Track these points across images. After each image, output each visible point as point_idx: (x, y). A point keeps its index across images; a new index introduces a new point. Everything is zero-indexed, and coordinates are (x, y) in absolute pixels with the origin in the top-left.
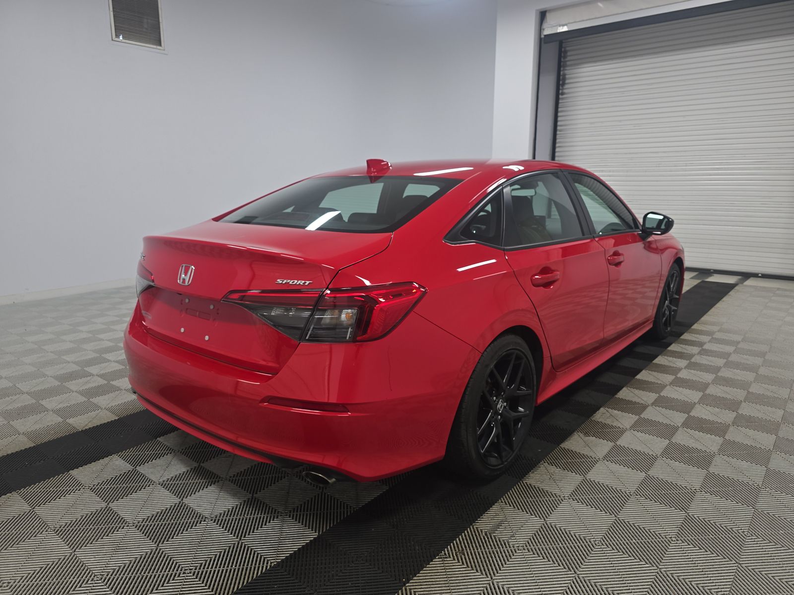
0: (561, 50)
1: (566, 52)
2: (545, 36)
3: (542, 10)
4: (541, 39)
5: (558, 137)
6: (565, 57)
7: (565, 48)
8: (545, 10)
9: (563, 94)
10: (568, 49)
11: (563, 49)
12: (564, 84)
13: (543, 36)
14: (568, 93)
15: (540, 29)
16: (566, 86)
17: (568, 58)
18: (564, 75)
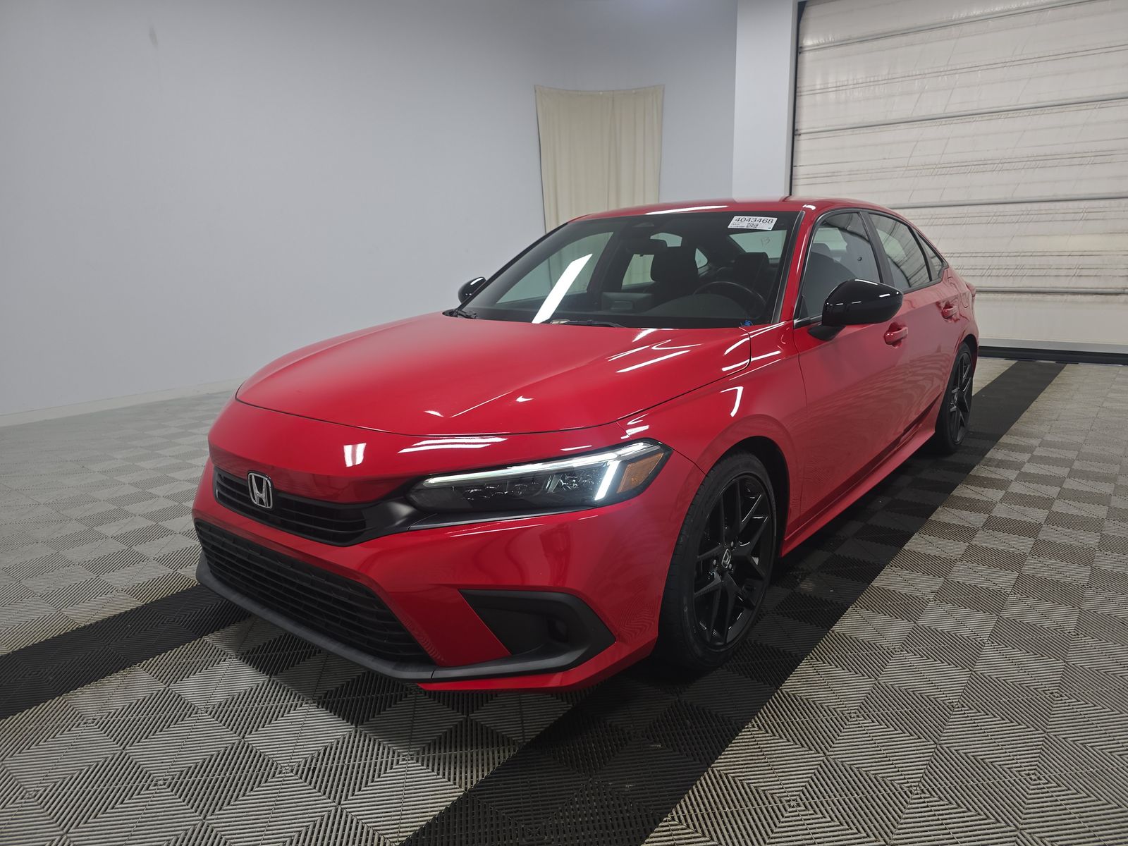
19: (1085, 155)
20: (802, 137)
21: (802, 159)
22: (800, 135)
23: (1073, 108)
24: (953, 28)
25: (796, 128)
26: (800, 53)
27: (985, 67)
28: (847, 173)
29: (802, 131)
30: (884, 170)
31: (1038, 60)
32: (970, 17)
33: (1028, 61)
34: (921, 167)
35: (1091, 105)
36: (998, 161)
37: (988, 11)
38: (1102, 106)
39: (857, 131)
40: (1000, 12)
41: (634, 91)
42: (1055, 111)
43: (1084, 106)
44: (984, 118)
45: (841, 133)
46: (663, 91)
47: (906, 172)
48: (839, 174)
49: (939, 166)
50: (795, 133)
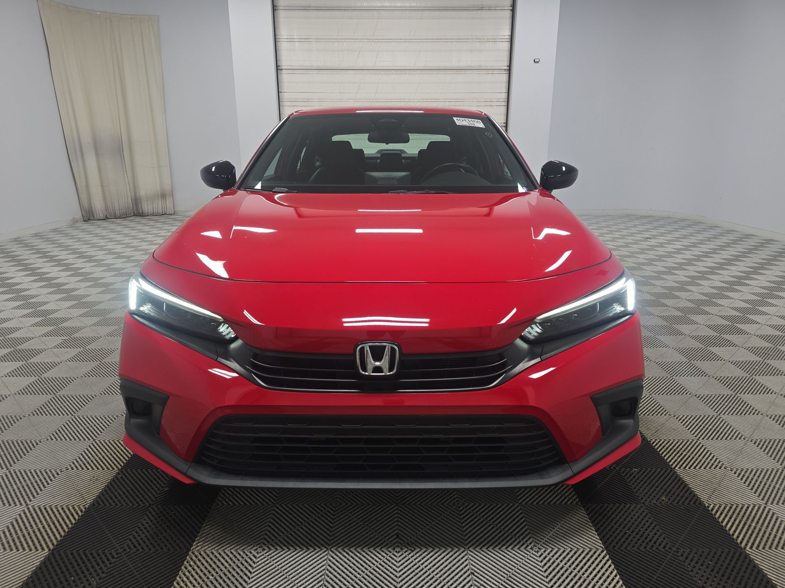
19: (452, 100)
20: (284, 71)
21: (285, 87)
22: (282, 70)
23: (443, 72)
24: (375, 12)
25: (278, 65)
26: (275, 10)
27: (395, 40)
28: (318, 100)
29: (283, 68)
30: (341, 100)
31: (423, 40)
32: (383, 7)
33: (418, 40)
34: (364, 101)
35: (452, 72)
36: (407, 101)
37: (393, 5)
38: (457, 73)
39: (321, 72)
40: (400, 7)
41: (130, 17)
42: (434, 73)
43: (448, 72)
44: (397, 73)
45: (311, 72)
46: (158, 20)
47: (355, 103)
48: (312, 100)
49: (375, 101)
50: (278, 68)
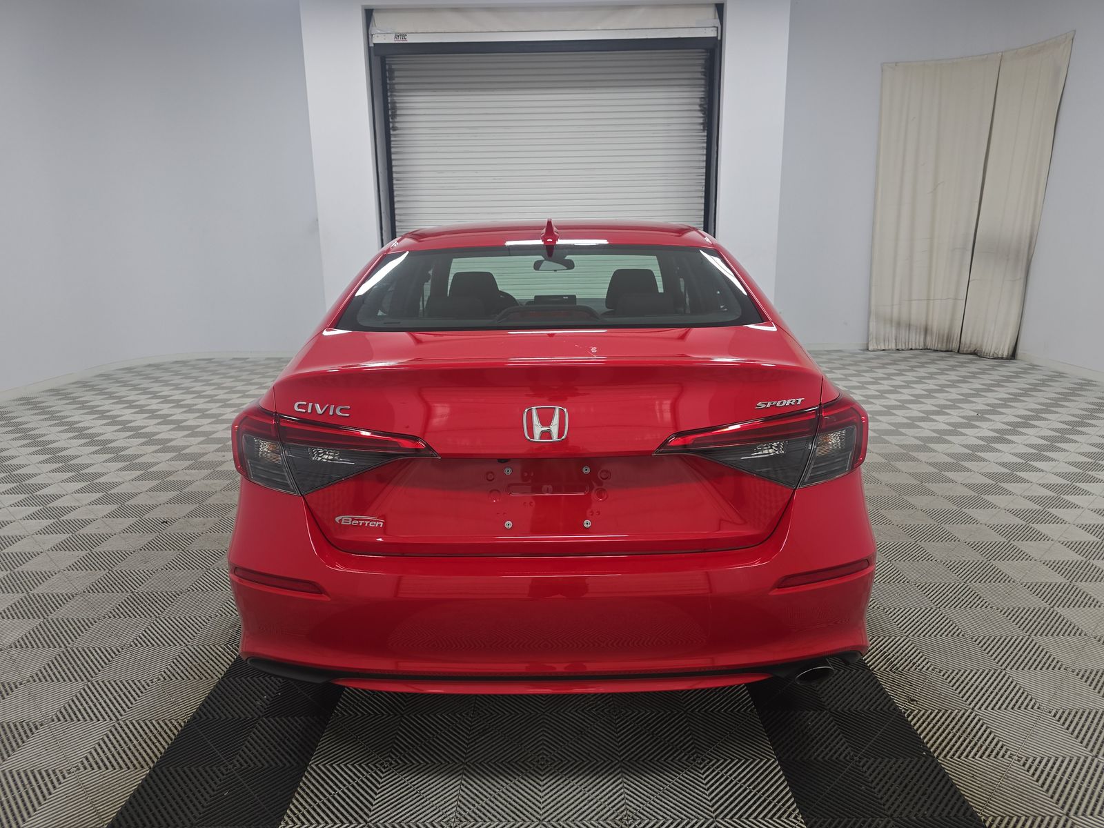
0: (385, 67)
1: (392, 71)
2: (374, 44)
3: (367, 8)
4: (369, 48)
5: (395, 187)
6: (392, 78)
7: (390, 65)
8: (371, 8)
9: (395, 129)
10: (393, 67)
11: (387, 67)
12: (394, 115)
13: (372, 45)
14: (400, 129)
15: (368, 36)
16: (398, 119)
17: (396, 80)
18: (394, 103)
